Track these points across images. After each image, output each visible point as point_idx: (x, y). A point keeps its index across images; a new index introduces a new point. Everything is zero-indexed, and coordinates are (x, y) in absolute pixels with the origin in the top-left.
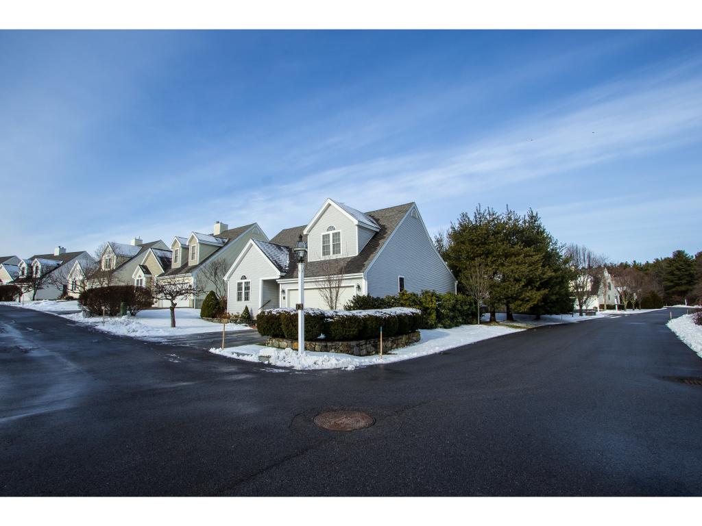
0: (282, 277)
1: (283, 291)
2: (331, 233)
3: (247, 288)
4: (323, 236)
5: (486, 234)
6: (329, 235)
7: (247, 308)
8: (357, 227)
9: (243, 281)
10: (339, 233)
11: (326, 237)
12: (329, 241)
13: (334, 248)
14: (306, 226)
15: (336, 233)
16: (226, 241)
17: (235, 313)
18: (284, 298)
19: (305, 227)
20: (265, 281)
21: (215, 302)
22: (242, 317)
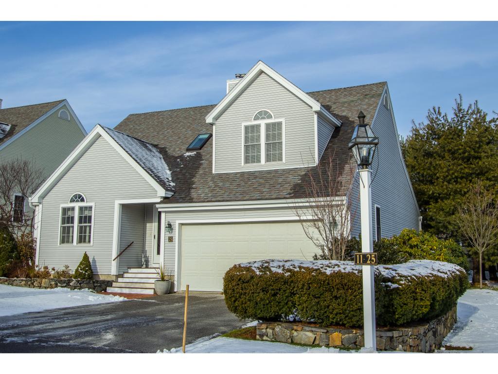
0: (166, 200)
1: (170, 226)
2: (263, 123)
3: (85, 219)
4: (246, 128)
5: (476, 142)
6: (259, 126)
7: (86, 257)
8: (316, 116)
9: (77, 205)
10: (280, 124)
11: (251, 131)
12: (259, 136)
13: (267, 150)
14: (213, 107)
15: (274, 124)
16: (8, 128)
17: (61, 268)
18: (171, 239)
19: (209, 108)
20: (124, 207)
21: (9, 245)
22: (78, 274)
